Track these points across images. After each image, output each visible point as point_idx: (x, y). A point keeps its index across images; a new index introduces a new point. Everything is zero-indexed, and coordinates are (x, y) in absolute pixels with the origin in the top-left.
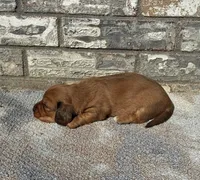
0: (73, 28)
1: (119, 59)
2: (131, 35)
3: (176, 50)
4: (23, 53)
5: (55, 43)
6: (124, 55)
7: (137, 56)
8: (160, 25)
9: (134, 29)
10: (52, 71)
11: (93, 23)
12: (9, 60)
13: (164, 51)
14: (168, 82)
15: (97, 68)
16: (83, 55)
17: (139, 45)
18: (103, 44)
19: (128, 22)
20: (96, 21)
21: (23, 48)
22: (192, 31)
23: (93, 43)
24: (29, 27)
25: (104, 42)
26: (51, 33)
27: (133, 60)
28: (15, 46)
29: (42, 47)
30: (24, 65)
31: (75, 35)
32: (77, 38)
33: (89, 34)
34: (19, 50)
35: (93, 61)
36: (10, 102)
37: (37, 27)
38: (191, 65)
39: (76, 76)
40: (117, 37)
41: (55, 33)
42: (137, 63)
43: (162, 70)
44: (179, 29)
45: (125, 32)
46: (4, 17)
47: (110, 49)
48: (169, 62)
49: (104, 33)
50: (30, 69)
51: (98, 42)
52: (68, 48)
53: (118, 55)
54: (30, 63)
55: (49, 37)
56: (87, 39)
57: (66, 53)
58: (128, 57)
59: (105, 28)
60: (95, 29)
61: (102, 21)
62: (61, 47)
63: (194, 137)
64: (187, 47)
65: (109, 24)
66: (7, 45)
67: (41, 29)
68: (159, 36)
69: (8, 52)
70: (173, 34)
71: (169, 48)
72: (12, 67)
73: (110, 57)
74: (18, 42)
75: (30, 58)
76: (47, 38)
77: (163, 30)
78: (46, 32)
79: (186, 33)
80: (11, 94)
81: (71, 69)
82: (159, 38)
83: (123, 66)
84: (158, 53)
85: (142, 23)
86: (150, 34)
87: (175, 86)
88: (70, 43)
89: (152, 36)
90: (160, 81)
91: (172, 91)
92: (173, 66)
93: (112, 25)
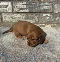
1: (33, 16)
2: (37, 7)
3: (52, 13)
5: (11, 11)
6: (35, 14)
7: (39, 15)
8: (47, 4)
9: (38, 5)
11: (24, 3)
13: (48, 13)
14: (50, 24)
15: (26, 19)
16: (21, 15)
17: (40, 11)
18: (27, 11)
19: (36, 3)
20: (25, 3)
21: (1, 13)
22: (58, 5)
23: (24, 10)
25: (28, 10)
26: (10, 7)
29: (7, 12)
31: (18, 8)
33: (22, 7)
35: (24, 17)
37: (5, 5)
38: (57, 17)
40: (32, 8)
41: (11, 7)
42: (39, 17)
44: (53, 5)
45: (35, 6)
47: (30, 12)
49: (28, 7)
50: (4, 20)
51: (26, 10)
53: (33, 15)
54: (3, 18)
55: (9, 9)
56: (22, 9)
57: (15, 14)
58: (36, 15)
59: (28, 5)
60: (24, 5)
61: (27, 3)
62: (13, 12)
63: (58, 41)
64: (56, 11)
68: (46, 8)
70: (51, 7)
71: (50, 12)
73: (30, 15)
75: (3, 16)
76: (8, 9)
77: (48, 5)
78: (8, 7)
79: (56, 6)
81: (17, 20)
82: (47, 8)
83: (35, 18)
84: (46, 14)
86: (43, 7)
87: (52, 25)
88: (16, 10)
89: (44, 7)
90: (47, 23)
91: (51, 27)
92: (51, 18)
93: (30, 4)
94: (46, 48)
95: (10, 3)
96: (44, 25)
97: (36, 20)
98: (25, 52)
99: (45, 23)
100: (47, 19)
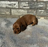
0: (22, 4)
2: (35, 6)
3: (45, 9)
4: (11, 10)
6: (33, 10)
7: (36, 10)
8: (42, 3)
9: (36, 4)
10: (17, 14)
12: (7, 11)
13: (43, 9)
14: (44, 16)
15: (27, 13)
16: (24, 10)
18: (29, 8)
19: (35, 3)
20: (27, 3)
21: (11, 9)
24: (12, 4)
25: (29, 7)
27: (36, 11)
28: (9, 8)
29: (15, 8)
30: (11, 12)
31: (22, 6)
32: (23, 6)
33: (25, 5)
34: (10, 9)
36: (8, 21)
39: (22, 15)
40: (32, 6)
41: (18, 5)
42: (36, 12)
43: (42, 14)
44: (46, 4)
45: (34, 5)
46: (6, 2)
47: (30, 9)
48: (44, 12)
49: (29, 5)
50: (12, 13)
51: (28, 7)
52: (21, 9)
54: (12, 12)
55: (16, 6)
56: (25, 7)
57: (20, 10)
58: (34, 11)
60: (27, 4)
62: (19, 8)
65: (30, 3)
66: (7, 8)
67: (15, 4)
69: (7, 9)
71: (44, 9)
72: (8, 13)
73: (30, 11)
74: (9, 7)
75: (12, 11)
77: (43, 4)
80: (8, 19)
81: (21, 13)
82: (42, 6)
85: (38, 3)
86: (39, 5)
87: (45, 17)
90: (42, 16)
91: (44, 19)
92: (45, 13)
93: (31, 3)
94: (42, 34)
95: (17, 2)
96: (39, 17)
97: (34, 14)
98: (28, 36)
99: (40, 16)
100: (42, 13)
